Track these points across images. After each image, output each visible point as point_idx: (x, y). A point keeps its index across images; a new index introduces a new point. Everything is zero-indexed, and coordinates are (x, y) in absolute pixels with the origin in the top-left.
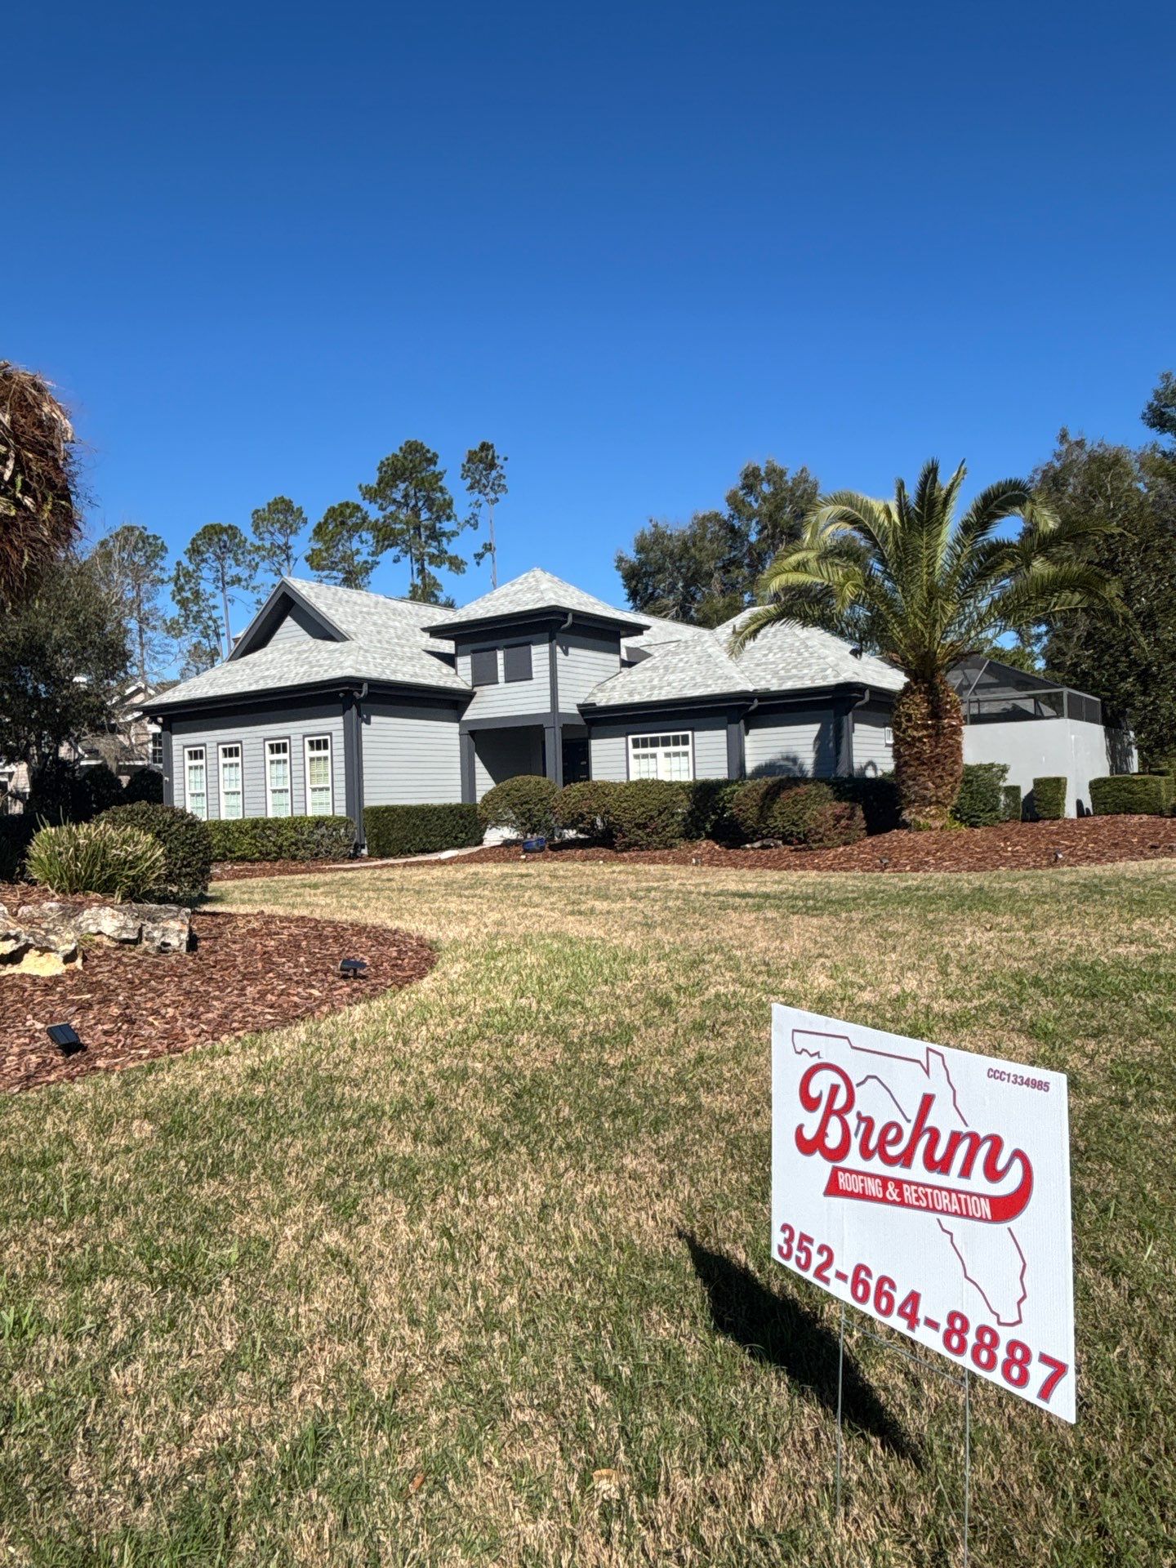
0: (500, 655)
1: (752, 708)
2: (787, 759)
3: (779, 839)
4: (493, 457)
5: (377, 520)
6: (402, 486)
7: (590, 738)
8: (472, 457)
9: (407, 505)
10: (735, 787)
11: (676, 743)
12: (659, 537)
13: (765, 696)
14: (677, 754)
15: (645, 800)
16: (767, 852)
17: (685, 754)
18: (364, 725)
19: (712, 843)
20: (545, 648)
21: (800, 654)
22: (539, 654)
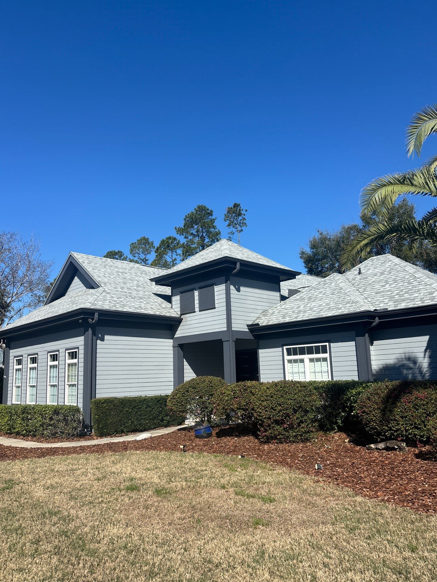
0: (196, 293)
1: (374, 324)
2: (409, 359)
3: (403, 441)
4: (240, 210)
5: (184, 243)
6: (196, 227)
7: (259, 349)
8: (230, 211)
9: (198, 236)
10: (360, 389)
11: (318, 352)
12: (323, 240)
13: (385, 314)
14: (318, 360)
15: (282, 400)
16: (391, 454)
17: (325, 360)
18: (99, 342)
19: (344, 435)
20: (223, 287)
21: (409, 283)
22: (219, 290)
